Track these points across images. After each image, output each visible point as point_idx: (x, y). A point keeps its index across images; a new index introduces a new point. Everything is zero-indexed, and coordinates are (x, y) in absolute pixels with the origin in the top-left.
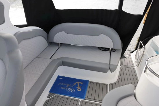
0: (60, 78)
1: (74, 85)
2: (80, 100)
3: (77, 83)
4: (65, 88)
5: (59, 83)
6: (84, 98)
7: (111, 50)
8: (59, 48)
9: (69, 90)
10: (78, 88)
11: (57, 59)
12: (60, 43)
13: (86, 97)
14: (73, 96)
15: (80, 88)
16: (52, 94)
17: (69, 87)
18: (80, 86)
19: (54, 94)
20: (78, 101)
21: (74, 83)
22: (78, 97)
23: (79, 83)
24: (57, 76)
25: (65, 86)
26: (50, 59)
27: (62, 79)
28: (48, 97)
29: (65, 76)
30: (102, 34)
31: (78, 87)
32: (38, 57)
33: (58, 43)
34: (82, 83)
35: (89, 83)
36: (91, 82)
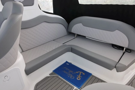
0: (67, 64)
1: (76, 73)
2: (75, 88)
3: (80, 73)
4: (67, 73)
5: (64, 67)
6: (79, 88)
7: (125, 50)
8: (75, 38)
9: (69, 75)
10: (78, 77)
11: (68, 45)
12: (77, 34)
13: (81, 87)
14: (70, 81)
15: (80, 77)
16: (54, 73)
17: (71, 73)
18: (81, 76)
19: (56, 74)
20: (72, 88)
21: (77, 71)
22: (75, 84)
23: (81, 73)
24: (65, 61)
25: (68, 71)
26: (63, 44)
27: (68, 64)
28: (50, 75)
29: (72, 64)
30: (117, 30)
31: (79, 75)
32: (55, 40)
33: (75, 34)
34: (84, 74)
35: (91, 77)
36: (93, 76)
